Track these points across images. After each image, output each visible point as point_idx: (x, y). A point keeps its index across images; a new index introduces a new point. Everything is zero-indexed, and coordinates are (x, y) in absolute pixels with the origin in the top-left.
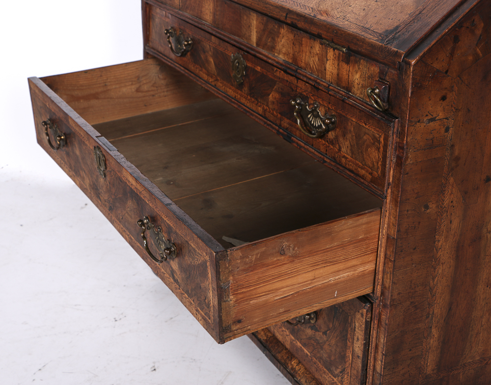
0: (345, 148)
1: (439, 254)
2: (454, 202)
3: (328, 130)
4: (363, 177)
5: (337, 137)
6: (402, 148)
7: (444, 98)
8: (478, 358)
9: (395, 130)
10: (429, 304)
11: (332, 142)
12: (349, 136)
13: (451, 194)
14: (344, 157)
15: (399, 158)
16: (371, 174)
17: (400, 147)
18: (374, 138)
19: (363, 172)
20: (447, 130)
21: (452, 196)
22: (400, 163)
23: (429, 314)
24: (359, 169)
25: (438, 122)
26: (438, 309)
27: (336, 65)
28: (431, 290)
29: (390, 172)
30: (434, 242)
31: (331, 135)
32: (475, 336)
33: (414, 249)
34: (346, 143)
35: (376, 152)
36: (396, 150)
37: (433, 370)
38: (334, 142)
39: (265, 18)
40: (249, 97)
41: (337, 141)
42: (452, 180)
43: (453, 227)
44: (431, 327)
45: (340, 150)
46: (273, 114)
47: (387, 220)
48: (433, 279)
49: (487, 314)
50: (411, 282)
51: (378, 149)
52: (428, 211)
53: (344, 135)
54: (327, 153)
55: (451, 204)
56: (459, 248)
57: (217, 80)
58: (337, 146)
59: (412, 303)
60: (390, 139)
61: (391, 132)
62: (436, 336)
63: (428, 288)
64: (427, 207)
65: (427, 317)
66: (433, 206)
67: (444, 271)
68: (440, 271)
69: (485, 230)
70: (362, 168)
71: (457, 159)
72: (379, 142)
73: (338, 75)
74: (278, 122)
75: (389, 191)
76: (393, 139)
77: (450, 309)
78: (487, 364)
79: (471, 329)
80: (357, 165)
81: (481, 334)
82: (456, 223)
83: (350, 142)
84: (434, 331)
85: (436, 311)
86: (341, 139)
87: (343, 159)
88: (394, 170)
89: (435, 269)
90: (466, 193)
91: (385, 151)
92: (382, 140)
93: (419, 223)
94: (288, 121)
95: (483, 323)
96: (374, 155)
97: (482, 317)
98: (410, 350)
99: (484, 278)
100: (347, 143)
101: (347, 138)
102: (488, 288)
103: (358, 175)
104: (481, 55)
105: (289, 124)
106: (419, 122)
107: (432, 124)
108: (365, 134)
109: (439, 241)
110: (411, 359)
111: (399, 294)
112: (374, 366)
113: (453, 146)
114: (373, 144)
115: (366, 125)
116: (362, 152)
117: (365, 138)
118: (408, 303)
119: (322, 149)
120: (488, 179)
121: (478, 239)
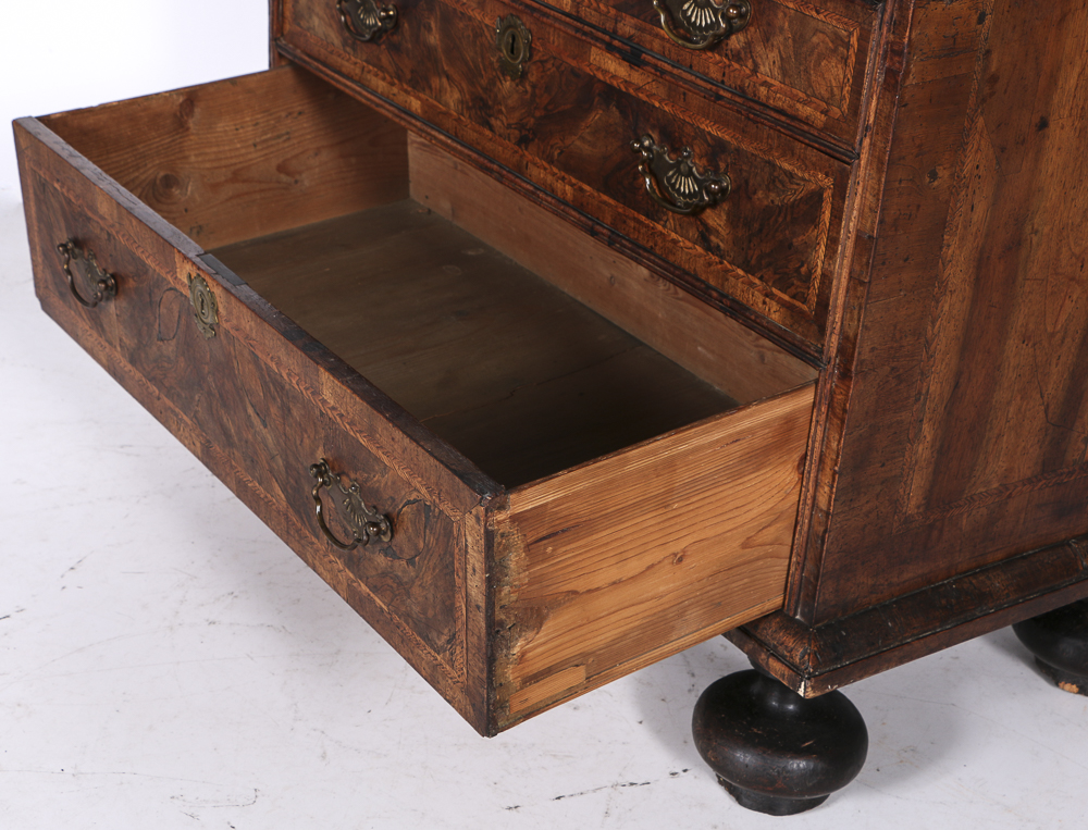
0: (769, 64)
1: (947, 272)
2: (981, 167)
3: (730, 31)
4: (806, 121)
5: (749, 45)
6: (900, 53)
8: (995, 485)
9: (887, 17)
10: (922, 373)
11: (737, 57)
12: (778, 40)
13: (976, 152)
14: (765, 83)
15: (890, 73)
16: (825, 112)
17: (894, 51)
18: (837, 39)
19: (805, 111)
20: (981, 20)
21: (978, 155)
22: (892, 81)
23: (920, 393)
24: (799, 106)
25: (968, 2)
26: (936, 385)
28: (928, 343)
29: (868, 103)
30: (941, 248)
31: (736, 42)
32: (994, 440)
33: (906, 260)
34: (771, 55)
35: (839, 66)
36: (884, 58)
37: (918, 507)
38: (743, 55)
41: (751, 52)
42: (980, 122)
43: (975, 218)
44: (921, 421)
45: (755, 71)
46: (597, 10)
47: (858, 201)
48: (933, 323)
49: (1019, 398)
50: (895, 327)
51: (845, 60)
52: (936, 183)
53: (766, 39)
54: (726, 80)
55: (976, 172)
56: (981, 262)
58: (750, 63)
59: (893, 369)
60: (874, 36)
61: (876, 23)
62: (929, 439)
63: (922, 340)
64: (934, 176)
65: (917, 400)
66: (943, 173)
67: (953, 307)
68: (946, 308)
69: (1028, 228)
70: (805, 103)
71: (994, 79)
72: (848, 46)
74: (609, 26)
75: (867, 142)
76: (880, 36)
77: (957, 385)
78: (1009, 496)
79: (988, 426)
80: (793, 97)
81: (1005, 437)
82: (980, 209)
83: (780, 52)
84: (927, 430)
85: (932, 388)
86: (759, 48)
87: (763, 90)
88: (878, 99)
89: (938, 302)
90: (1003, 150)
91: (861, 62)
92: (854, 40)
93: (919, 206)
94: (633, 21)
95: (1010, 416)
96: (835, 73)
97: (1009, 403)
98: (883, 465)
99: (1020, 324)
100: (773, 55)
101: (773, 45)
102: (1024, 346)
103: (794, 118)
105: (636, 27)
107: (956, 5)
108: (816, 31)
109: (949, 246)
110: (883, 483)
111: (873, 350)
112: (814, 498)
113: (988, 52)
114: (834, 51)
115: (818, 13)
116: (806, 71)
117: (815, 40)
118: (887, 368)
119: (714, 73)
120: (1043, 124)
121: (1015, 244)
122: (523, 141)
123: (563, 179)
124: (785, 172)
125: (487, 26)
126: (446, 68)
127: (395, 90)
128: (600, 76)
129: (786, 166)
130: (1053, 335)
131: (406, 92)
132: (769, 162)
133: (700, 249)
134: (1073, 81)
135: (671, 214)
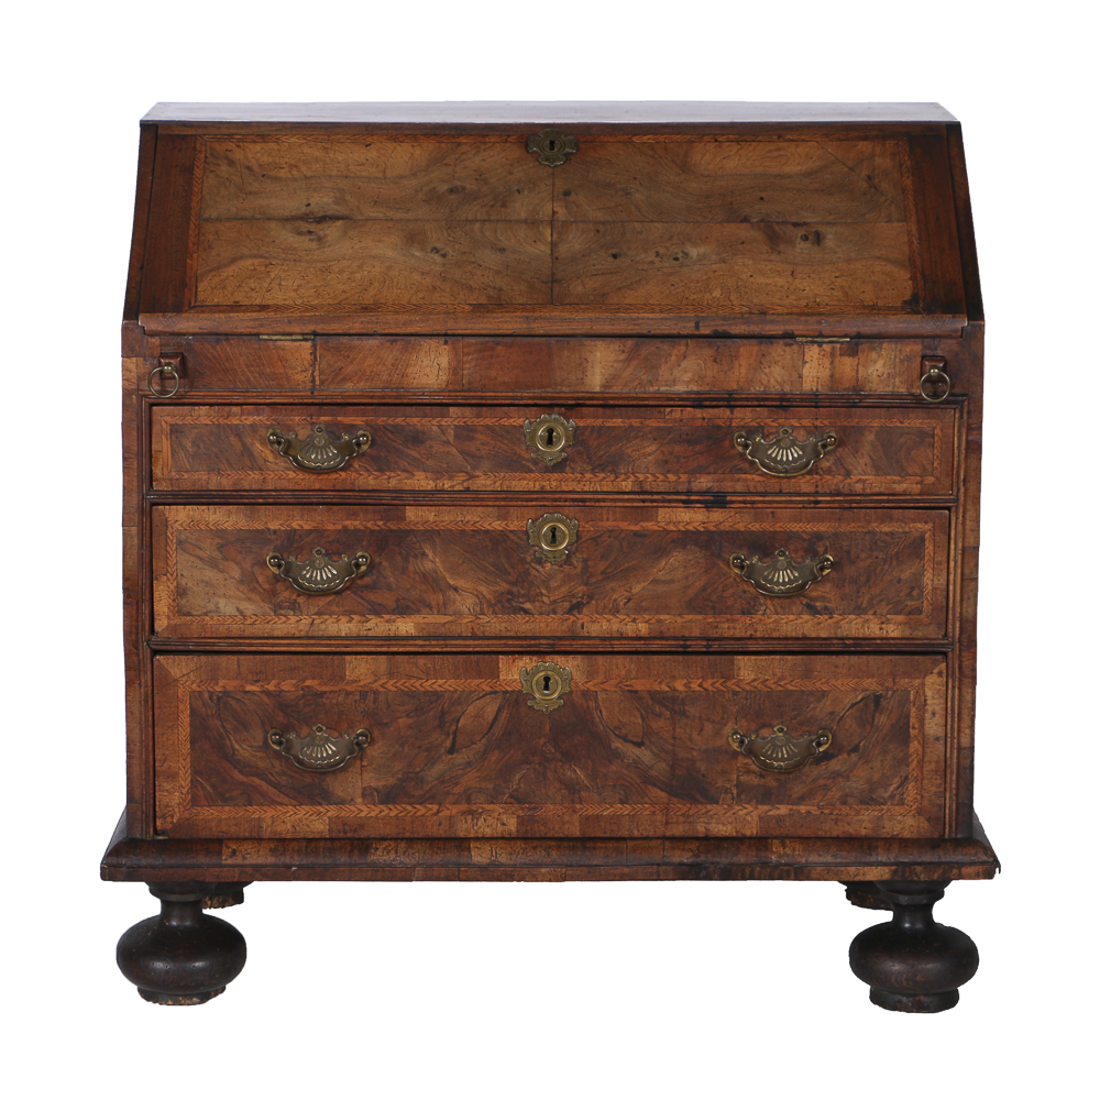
0: (861, 467)
4: (903, 493)
11: (828, 471)
12: (866, 449)
14: (859, 481)
16: (920, 482)
18: (922, 434)
24: (894, 486)
27: (827, 364)
34: (862, 461)
38: (834, 468)
39: (630, 343)
40: (588, 476)
41: (841, 464)
45: (848, 475)
46: (666, 480)
53: (855, 452)
54: (819, 489)
57: (472, 477)
58: (842, 472)
70: (900, 482)
72: (933, 436)
73: (832, 376)
74: (682, 488)
80: (889, 482)
83: (870, 457)
86: (849, 460)
87: (858, 485)
92: (938, 431)
94: (710, 477)
96: (925, 456)
100: (864, 460)
101: (862, 454)
103: (892, 494)
108: (902, 435)
112: (958, 743)
114: (921, 442)
115: (901, 423)
116: (897, 461)
117: (902, 440)
119: (806, 488)
122: (576, 608)
123: (634, 621)
124: (886, 534)
125: (512, 531)
126: (451, 582)
127: (369, 625)
128: (672, 528)
129: (886, 529)
131: (388, 621)
132: (869, 532)
133: (806, 617)
135: (769, 602)
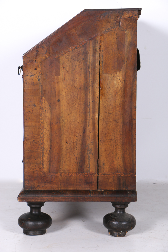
1: (43, 124)
7: (36, 69)
8: (67, 172)
10: (41, 143)
13: (44, 103)
20: (39, 80)
23: (42, 147)
25: (35, 77)
26: (46, 146)
30: (40, 119)
32: (64, 162)
33: (32, 120)
37: (47, 171)
42: (44, 98)
43: (47, 115)
44: (43, 153)
48: (42, 134)
49: (68, 154)
50: (32, 132)
55: (45, 107)
56: (51, 124)
59: (33, 140)
62: (46, 157)
63: (40, 136)
67: (46, 131)
68: (44, 131)
69: (61, 120)
71: (45, 91)
77: (51, 148)
78: (71, 175)
79: (62, 159)
81: (67, 162)
82: (48, 114)
84: (45, 155)
89: (42, 130)
90: (51, 104)
93: (33, 111)
95: (67, 158)
97: (66, 155)
98: (35, 160)
99: (64, 139)
102: (67, 143)
104: (48, 57)
106: (27, 75)
107: (32, 77)
109: (42, 119)
110: (36, 163)
111: (28, 136)
113: (42, 86)
118: (32, 140)
120: (59, 101)
121: (58, 122)
130: (73, 143)
134: (64, 94)
